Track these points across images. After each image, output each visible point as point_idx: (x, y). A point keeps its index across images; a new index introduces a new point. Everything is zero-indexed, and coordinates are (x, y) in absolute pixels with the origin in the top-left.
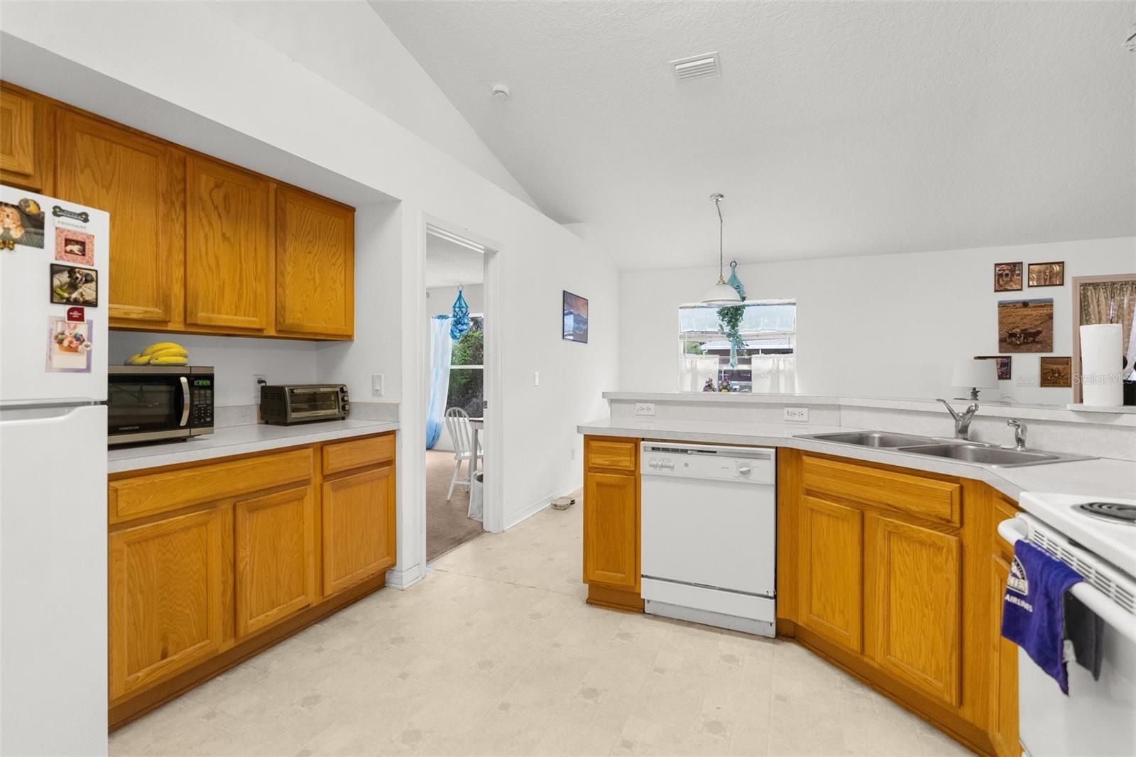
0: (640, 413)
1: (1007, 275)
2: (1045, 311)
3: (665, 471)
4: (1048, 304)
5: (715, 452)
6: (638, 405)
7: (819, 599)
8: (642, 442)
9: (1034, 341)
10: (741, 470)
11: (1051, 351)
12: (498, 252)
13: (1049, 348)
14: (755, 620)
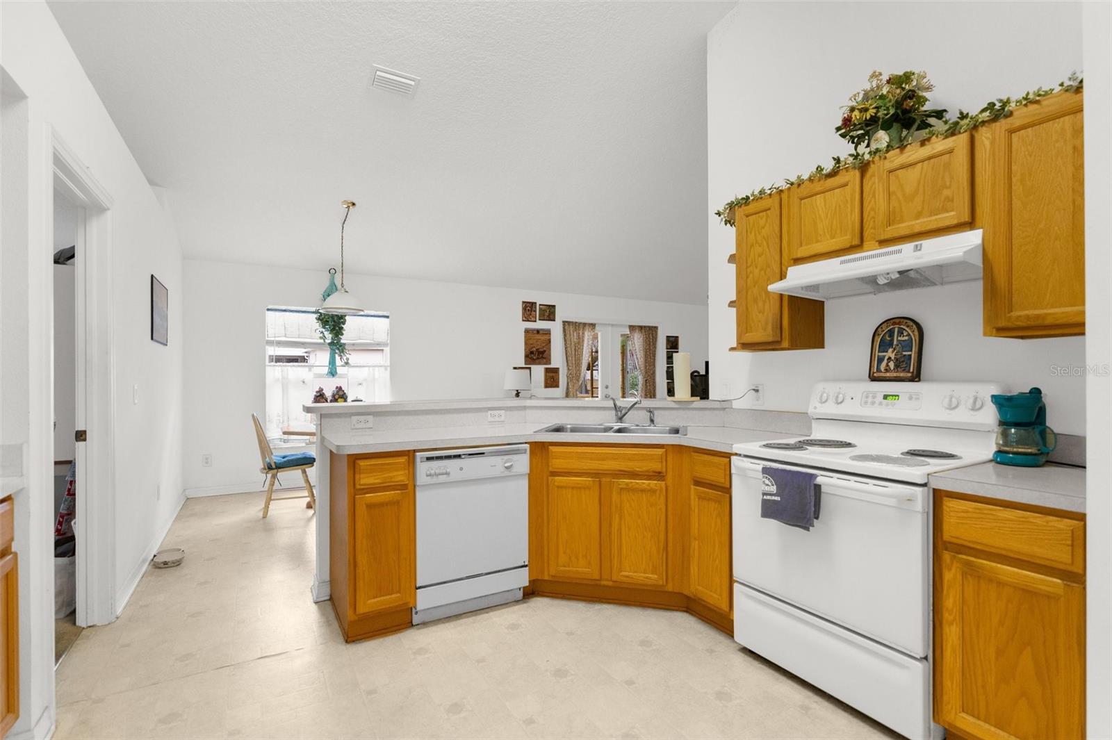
0: (357, 426)
1: (529, 309)
2: (546, 337)
3: (443, 478)
4: (548, 332)
5: (483, 453)
6: (354, 419)
7: (565, 553)
8: (418, 454)
9: (542, 357)
10: (506, 465)
11: (550, 364)
12: (109, 209)
13: (549, 363)
14: (508, 591)
